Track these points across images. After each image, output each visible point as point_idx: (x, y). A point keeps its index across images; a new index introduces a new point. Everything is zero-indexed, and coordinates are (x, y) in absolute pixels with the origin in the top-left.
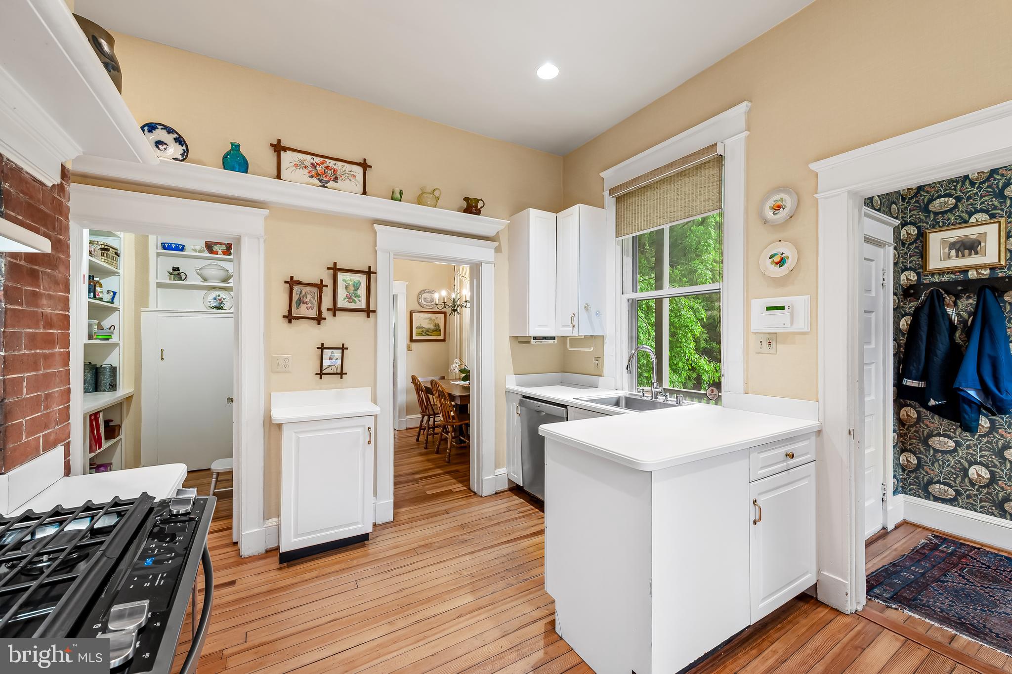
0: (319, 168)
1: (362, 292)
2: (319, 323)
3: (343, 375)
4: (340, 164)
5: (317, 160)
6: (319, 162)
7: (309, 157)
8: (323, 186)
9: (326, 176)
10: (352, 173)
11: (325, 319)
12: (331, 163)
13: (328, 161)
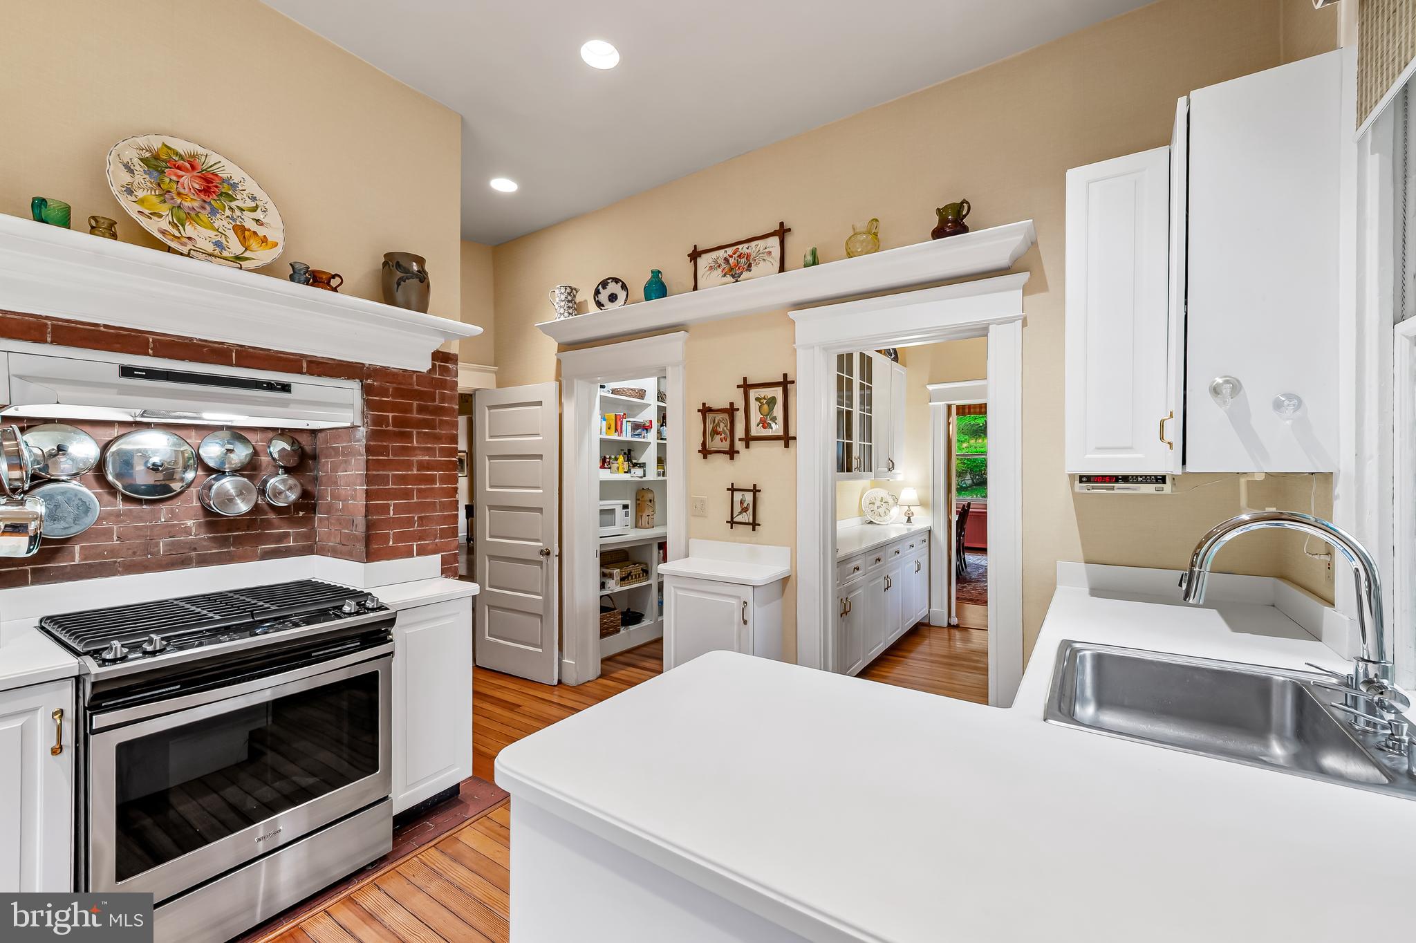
0: (732, 261)
1: (778, 411)
2: (732, 458)
3: (756, 527)
4: (753, 244)
5: (730, 251)
6: (731, 254)
7: (721, 253)
8: (737, 281)
9: (739, 268)
10: (767, 250)
11: (738, 452)
12: (743, 248)
13: (740, 247)
